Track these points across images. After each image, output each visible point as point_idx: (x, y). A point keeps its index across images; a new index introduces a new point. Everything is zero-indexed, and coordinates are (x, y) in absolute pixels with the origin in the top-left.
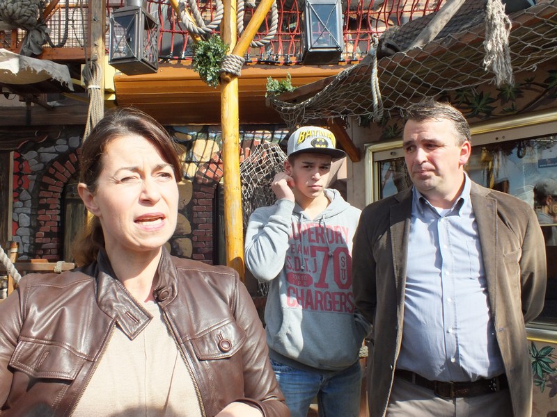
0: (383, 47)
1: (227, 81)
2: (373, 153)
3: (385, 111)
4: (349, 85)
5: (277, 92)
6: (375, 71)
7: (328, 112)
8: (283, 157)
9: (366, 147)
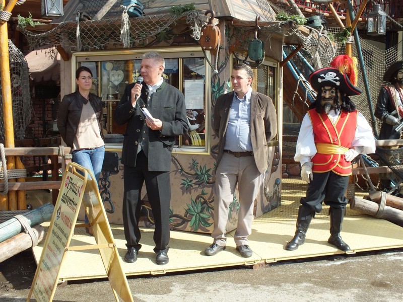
0: (82, 17)
1: (2, 24)
2: (76, 57)
3: (82, 47)
4: (65, 31)
5: (24, 25)
6: (78, 28)
7: (54, 42)
8: (15, 49)
9: (72, 53)
